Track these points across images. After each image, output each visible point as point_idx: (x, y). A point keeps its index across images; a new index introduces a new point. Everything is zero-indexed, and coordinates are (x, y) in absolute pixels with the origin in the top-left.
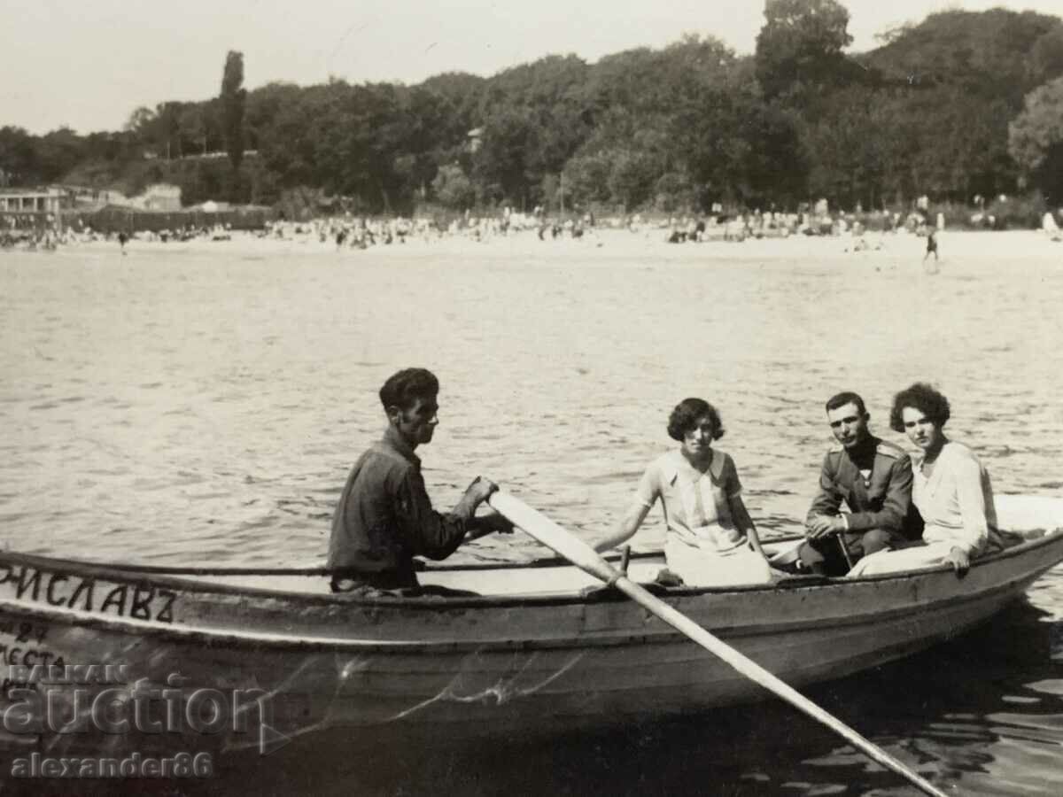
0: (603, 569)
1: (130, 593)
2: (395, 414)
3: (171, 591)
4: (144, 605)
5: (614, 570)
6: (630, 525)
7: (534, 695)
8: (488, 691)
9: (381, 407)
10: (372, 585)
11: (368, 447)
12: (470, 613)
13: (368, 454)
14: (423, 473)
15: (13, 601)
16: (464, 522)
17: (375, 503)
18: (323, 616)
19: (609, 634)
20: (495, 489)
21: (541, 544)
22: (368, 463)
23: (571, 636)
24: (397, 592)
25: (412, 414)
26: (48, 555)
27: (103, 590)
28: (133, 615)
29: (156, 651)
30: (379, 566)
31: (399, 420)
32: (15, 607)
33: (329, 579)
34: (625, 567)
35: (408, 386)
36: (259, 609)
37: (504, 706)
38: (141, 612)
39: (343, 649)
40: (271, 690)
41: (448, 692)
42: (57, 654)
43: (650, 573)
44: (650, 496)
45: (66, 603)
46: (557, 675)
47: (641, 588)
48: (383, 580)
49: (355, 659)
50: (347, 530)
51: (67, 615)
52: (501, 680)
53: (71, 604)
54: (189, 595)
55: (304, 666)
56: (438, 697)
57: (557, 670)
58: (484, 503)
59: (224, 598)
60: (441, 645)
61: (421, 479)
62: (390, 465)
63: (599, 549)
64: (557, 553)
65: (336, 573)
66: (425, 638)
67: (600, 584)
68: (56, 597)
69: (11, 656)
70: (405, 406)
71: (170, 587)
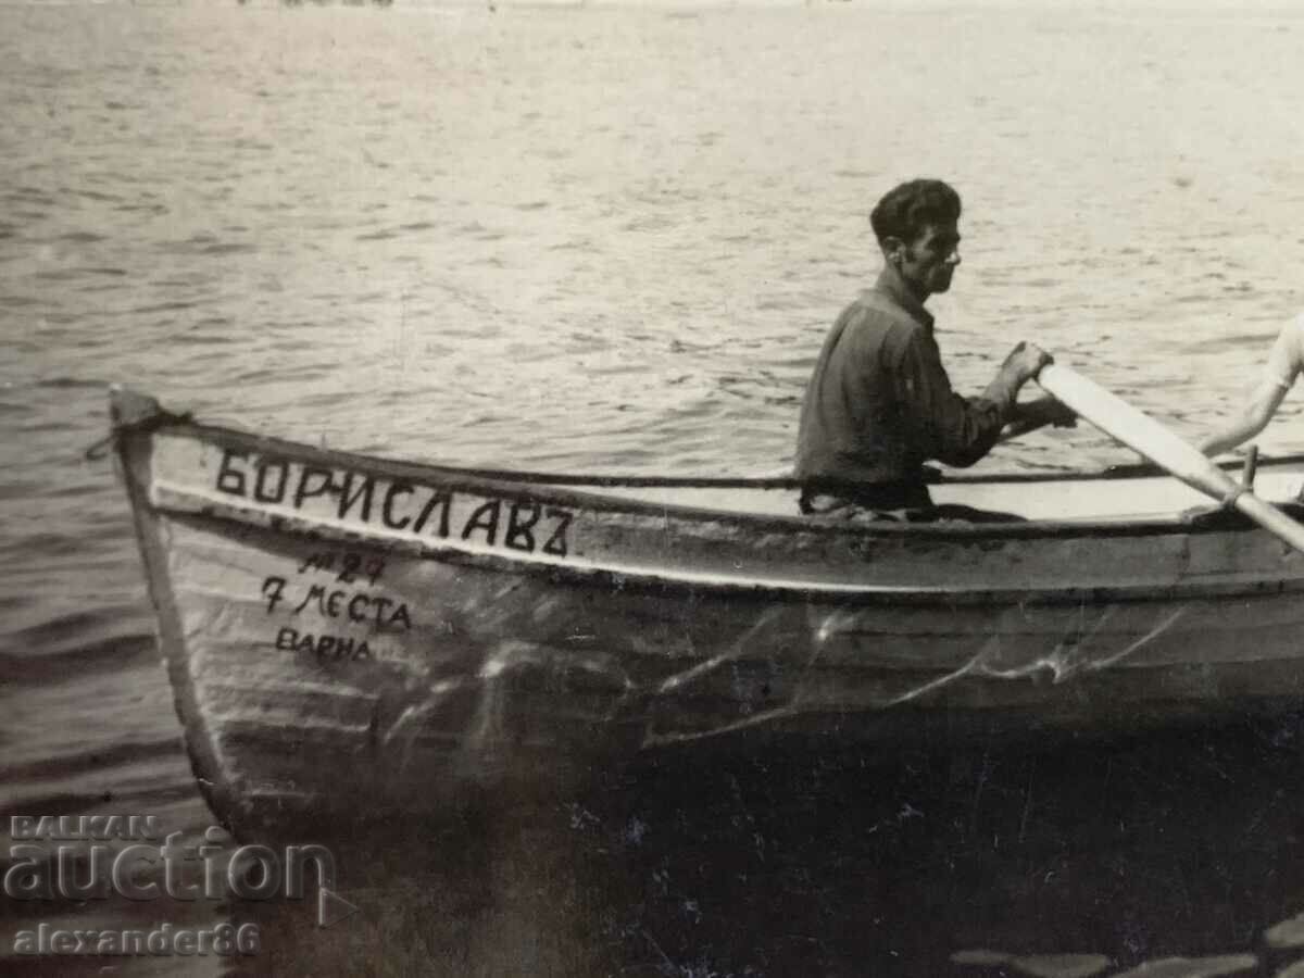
0: (1216, 481)
1: (505, 512)
2: (894, 249)
3: (565, 509)
4: (526, 530)
5: (1231, 481)
6: (1258, 415)
7: (1111, 670)
8: (1041, 663)
9: (872, 238)
10: (860, 504)
11: (855, 299)
12: (1011, 547)
13: (854, 309)
14: (938, 337)
15: (334, 522)
16: (999, 410)
17: (864, 380)
18: (789, 548)
19: (1224, 579)
20: (1047, 360)
21: (1120, 444)
22: (855, 322)
23: (1166, 581)
24: (900, 514)
25: (920, 248)
26: (382, 455)
27: (465, 507)
28: (510, 543)
29: (544, 596)
30: (872, 476)
31: (900, 258)
32: (338, 530)
33: (797, 494)
34: (1251, 478)
35: (915, 206)
36: (694, 537)
37: (1064, 684)
38: (521, 540)
39: (820, 599)
40: (713, 656)
41: (978, 663)
42: (398, 601)
43: (1289, 488)
44: (1288, 372)
45: (411, 526)
46: (1145, 640)
47: (1275, 511)
48: (878, 497)
49: (838, 612)
50: (823, 422)
51: (414, 543)
52: (1059, 647)
53: (418, 528)
54: (590, 515)
55: (761, 623)
56: (964, 670)
57: (1148, 632)
58: (1031, 382)
59: (641, 520)
60: (967, 594)
61: (934, 347)
62: (888, 325)
63: (1210, 451)
64: (1143, 456)
65: (808, 486)
66: (941, 582)
67: (1212, 504)
68: (397, 516)
69: (331, 603)
70: (910, 237)
71: (561, 504)
